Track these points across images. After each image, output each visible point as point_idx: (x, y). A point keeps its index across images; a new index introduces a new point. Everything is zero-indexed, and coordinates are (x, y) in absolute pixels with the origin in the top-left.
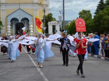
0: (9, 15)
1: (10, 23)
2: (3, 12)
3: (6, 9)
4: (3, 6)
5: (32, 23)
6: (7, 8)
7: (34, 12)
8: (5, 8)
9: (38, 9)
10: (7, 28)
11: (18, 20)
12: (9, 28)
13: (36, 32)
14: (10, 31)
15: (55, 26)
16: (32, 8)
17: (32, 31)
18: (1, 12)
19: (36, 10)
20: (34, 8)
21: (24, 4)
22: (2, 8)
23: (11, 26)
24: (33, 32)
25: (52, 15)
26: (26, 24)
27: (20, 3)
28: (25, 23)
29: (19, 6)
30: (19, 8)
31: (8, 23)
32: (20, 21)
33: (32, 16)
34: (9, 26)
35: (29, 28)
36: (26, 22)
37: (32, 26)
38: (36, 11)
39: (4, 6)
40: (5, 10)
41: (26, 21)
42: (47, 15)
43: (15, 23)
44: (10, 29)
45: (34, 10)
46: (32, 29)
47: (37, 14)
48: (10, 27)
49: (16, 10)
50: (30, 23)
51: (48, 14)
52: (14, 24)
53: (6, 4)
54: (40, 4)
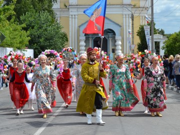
0: (82, 24)
1: (84, 38)
2: (73, 19)
3: (77, 15)
4: (73, 10)
5: (120, 38)
6: (79, 13)
7: (124, 19)
8: (76, 13)
10: (80, 46)
12: (82, 46)
15: (159, 43)
16: (121, 13)
18: (70, 19)
20: (125, 13)
21: (108, 6)
22: (71, 13)
23: (85, 42)
25: (155, 24)
26: (110, 39)
28: (109, 37)
31: (80, 38)
32: (100, 35)
33: (120, 26)
34: (83, 43)
35: (115, 46)
36: (110, 36)
37: (120, 43)
38: (127, 19)
39: (75, 10)
40: (76, 17)
41: (110, 35)
43: (92, 38)
44: (84, 48)
45: (124, 16)
46: (120, 48)
47: (129, 23)
48: (85, 44)
50: (118, 37)
52: (90, 39)
53: (78, 6)
54: (134, 6)
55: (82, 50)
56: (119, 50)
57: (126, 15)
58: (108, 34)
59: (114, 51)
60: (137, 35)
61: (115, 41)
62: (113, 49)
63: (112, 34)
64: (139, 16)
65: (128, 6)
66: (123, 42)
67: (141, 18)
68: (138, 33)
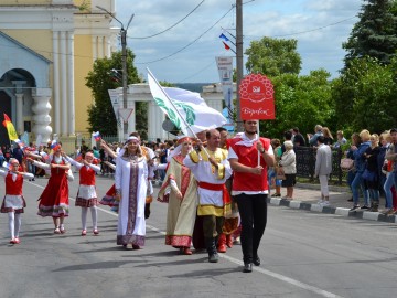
5: (48, 92)
7: (56, 42)
9: (72, 31)
13: (65, 132)
16: (47, 26)
17: (49, 129)
19: (63, 36)
20: (56, 27)
21: (13, 9)
24: (54, 131)
25: (133, 57)
26: (20, 96)
28: (15, 92)
33: (48, 62)
35: (33, 114)
36: (19, 88)
37: (49, 106)
38: (64, 42)
41: (20, 85)
42: (109, 57)
45: (56, 36)
46: (48, 118)
47: (68, 55)
50: (41, 90)
51: (113, 54)
54: (81, 9)
56: (44, 124)
57: (59, 32)
58: (14, 82)
59: (28, 127)
60: (88, 85)
61: (33, 102)
62: (25, 123)
63: (24, 82)
64: (90, 36)
65: (65, 9)
66: (53, 104)
67: (94, 40)
68: (90, 79)
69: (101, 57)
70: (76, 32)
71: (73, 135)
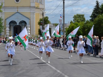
0: (8, 18)
1: (9, 26)
2: (2, 15)
3: (4, 13)
5: (29, 26)
6: (5, 11)
7: (31, 15)
9: (35, 12)
10: (6, 31)
11: (16, 23)
12: (8, 30)
13: (33, 34)
14: (9, 33)
16: (29, 11)
17: (29, 34)
18: (0, 15)
19: (33, 13)
20: (31, 11)
21: (22, 8)
23: (9, 28)
24: (31, 34)
25: (48, 18)
26: (23, 26)
27: (18, 7)
28: (22, 25)
29: (17, 10)
30: (17, 11)
31: (7, 26)
32: (18, 24)
33: (29, 19)
37: (29, 29)
38: (33, 15)
39: (3, 10)
43: (13, 26)
44: (8, 32)
45: (31, 13)
47: (34, 17)
49: (14, 13)
50: (28, 25)
52: (12, 26)
53: (5, 8)
55: (7, 33)
58: (22, 23)
60: (38, 24)
63: (24, 23)
64: (39, 13)
65: (33, 8)
66: (30, 28)
67: (40, 14)
68: (39, 23)
69: (41, 18)
70: (36, 13)
71: (35, 35)
